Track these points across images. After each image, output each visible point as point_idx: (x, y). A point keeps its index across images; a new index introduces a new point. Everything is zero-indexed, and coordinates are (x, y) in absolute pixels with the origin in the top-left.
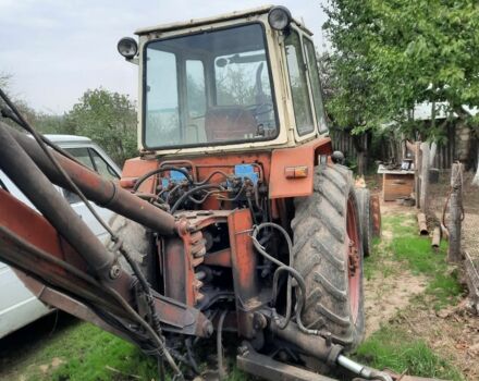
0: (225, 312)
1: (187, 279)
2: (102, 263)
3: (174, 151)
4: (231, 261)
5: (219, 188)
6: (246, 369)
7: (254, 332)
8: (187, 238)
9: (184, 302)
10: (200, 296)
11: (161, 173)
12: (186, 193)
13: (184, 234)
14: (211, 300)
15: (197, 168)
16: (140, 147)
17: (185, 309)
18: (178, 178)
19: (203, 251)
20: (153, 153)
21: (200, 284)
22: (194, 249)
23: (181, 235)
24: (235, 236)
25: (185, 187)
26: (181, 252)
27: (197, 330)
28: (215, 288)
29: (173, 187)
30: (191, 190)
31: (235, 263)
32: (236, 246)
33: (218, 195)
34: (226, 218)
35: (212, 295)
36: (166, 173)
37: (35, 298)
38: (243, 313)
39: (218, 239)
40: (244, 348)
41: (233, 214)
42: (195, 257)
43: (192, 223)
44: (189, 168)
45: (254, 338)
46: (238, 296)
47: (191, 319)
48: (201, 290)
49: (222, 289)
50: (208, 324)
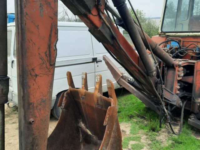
0: (186, 101)
1: (174, 84)
2: (151, 70)
3: (174, 34)
4: (193, 81)
5: (193, 51)
6: (192, 125)
7: (198, 111)
8: (177, 68)
9: (172, 92)
10: (178, 92)
11: (167, 42)
12: (177, 52)
13: (176, 66)
14: (182, 95)
15: (183, 41)
16: (160, 31)
17: (173, 94)
18: (175, 45)
19: (182, 75)
20: (165, 34)
21: (179, 87)
22: (179, 73)
23: (175, 67)
24: (197, 71)
25: (177, 49)
26: (174, 74)
27: (177, 103)
28: (183, 91)
29: (171, 48)
30: (179, 50)
31: (195, 82)
32: (196, 76)
33: (191, 54)
34: (194, 63)
35: (182, 93)
36: (169, 42)
37: (116, 82)
38: (194, 103)
39: (188, 72)
40: (192, 116)
41: (197, 62)
42: (179, 77)
43: (181, 63)
44: (180, 41)
45: (198, 113)
46: (193, 96)
47: (175, 99)
48: (179, 90)
49: (186, 92)
50: (181, 103)
